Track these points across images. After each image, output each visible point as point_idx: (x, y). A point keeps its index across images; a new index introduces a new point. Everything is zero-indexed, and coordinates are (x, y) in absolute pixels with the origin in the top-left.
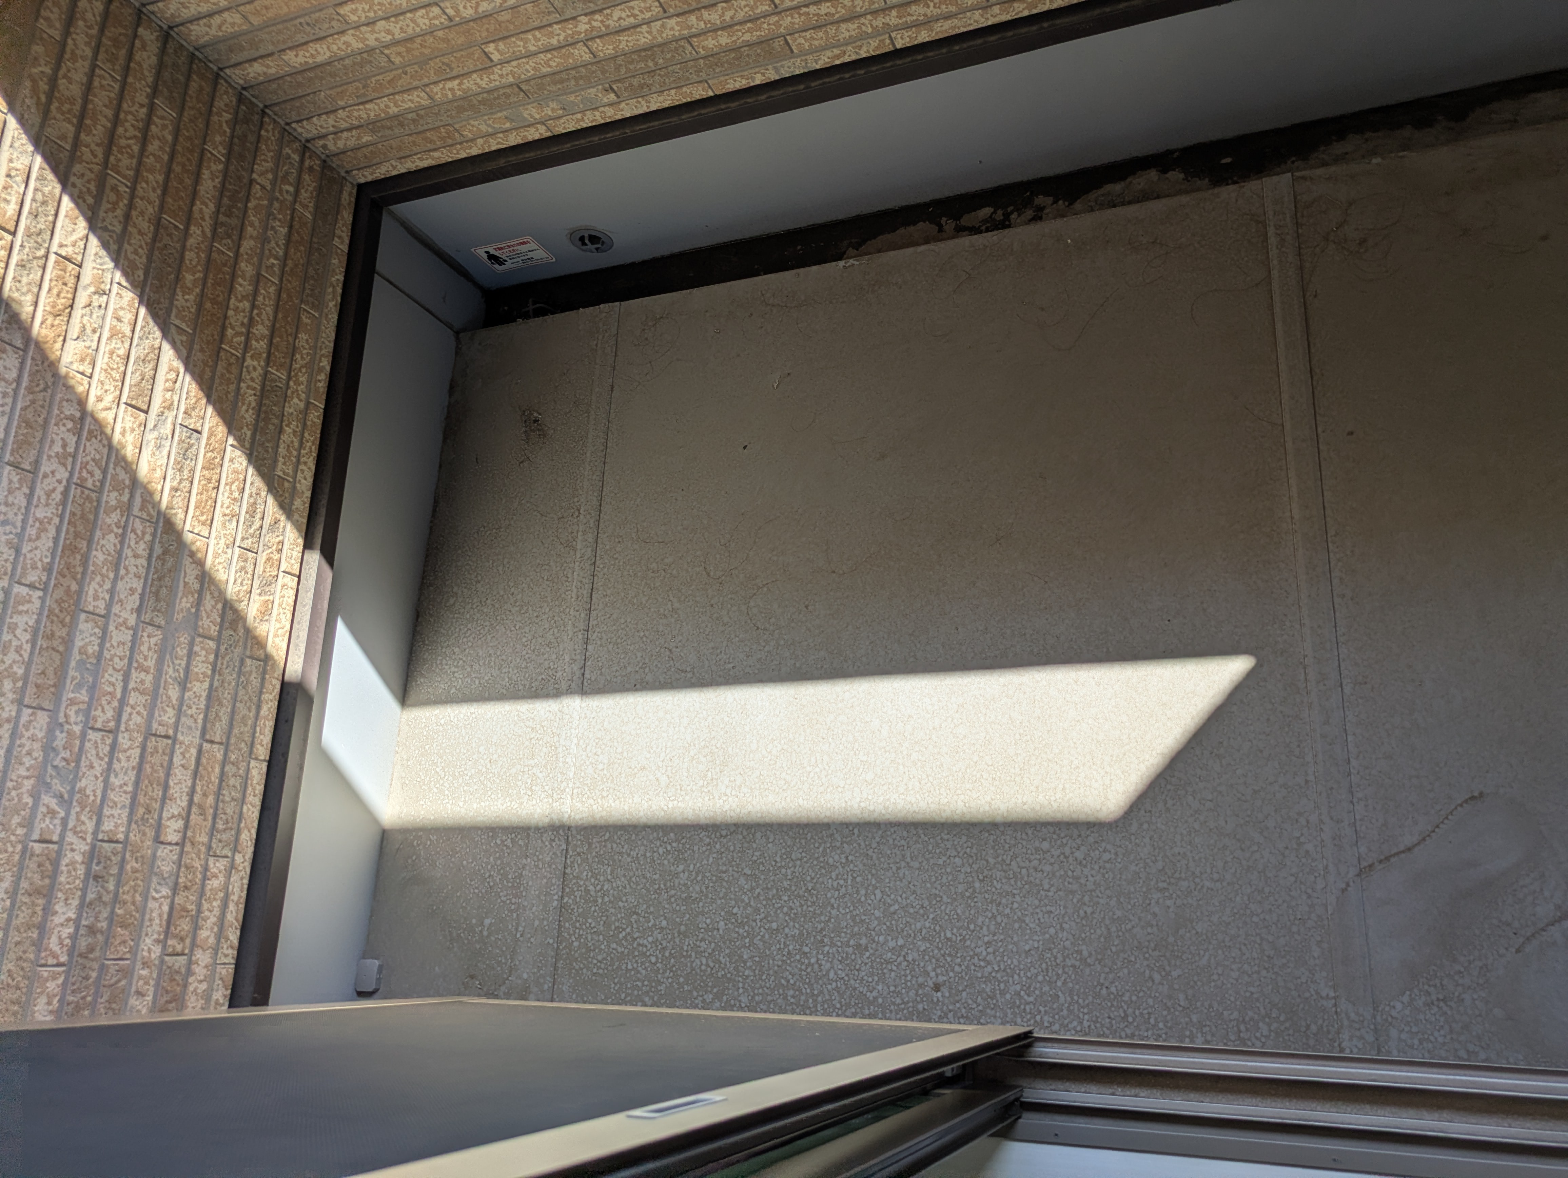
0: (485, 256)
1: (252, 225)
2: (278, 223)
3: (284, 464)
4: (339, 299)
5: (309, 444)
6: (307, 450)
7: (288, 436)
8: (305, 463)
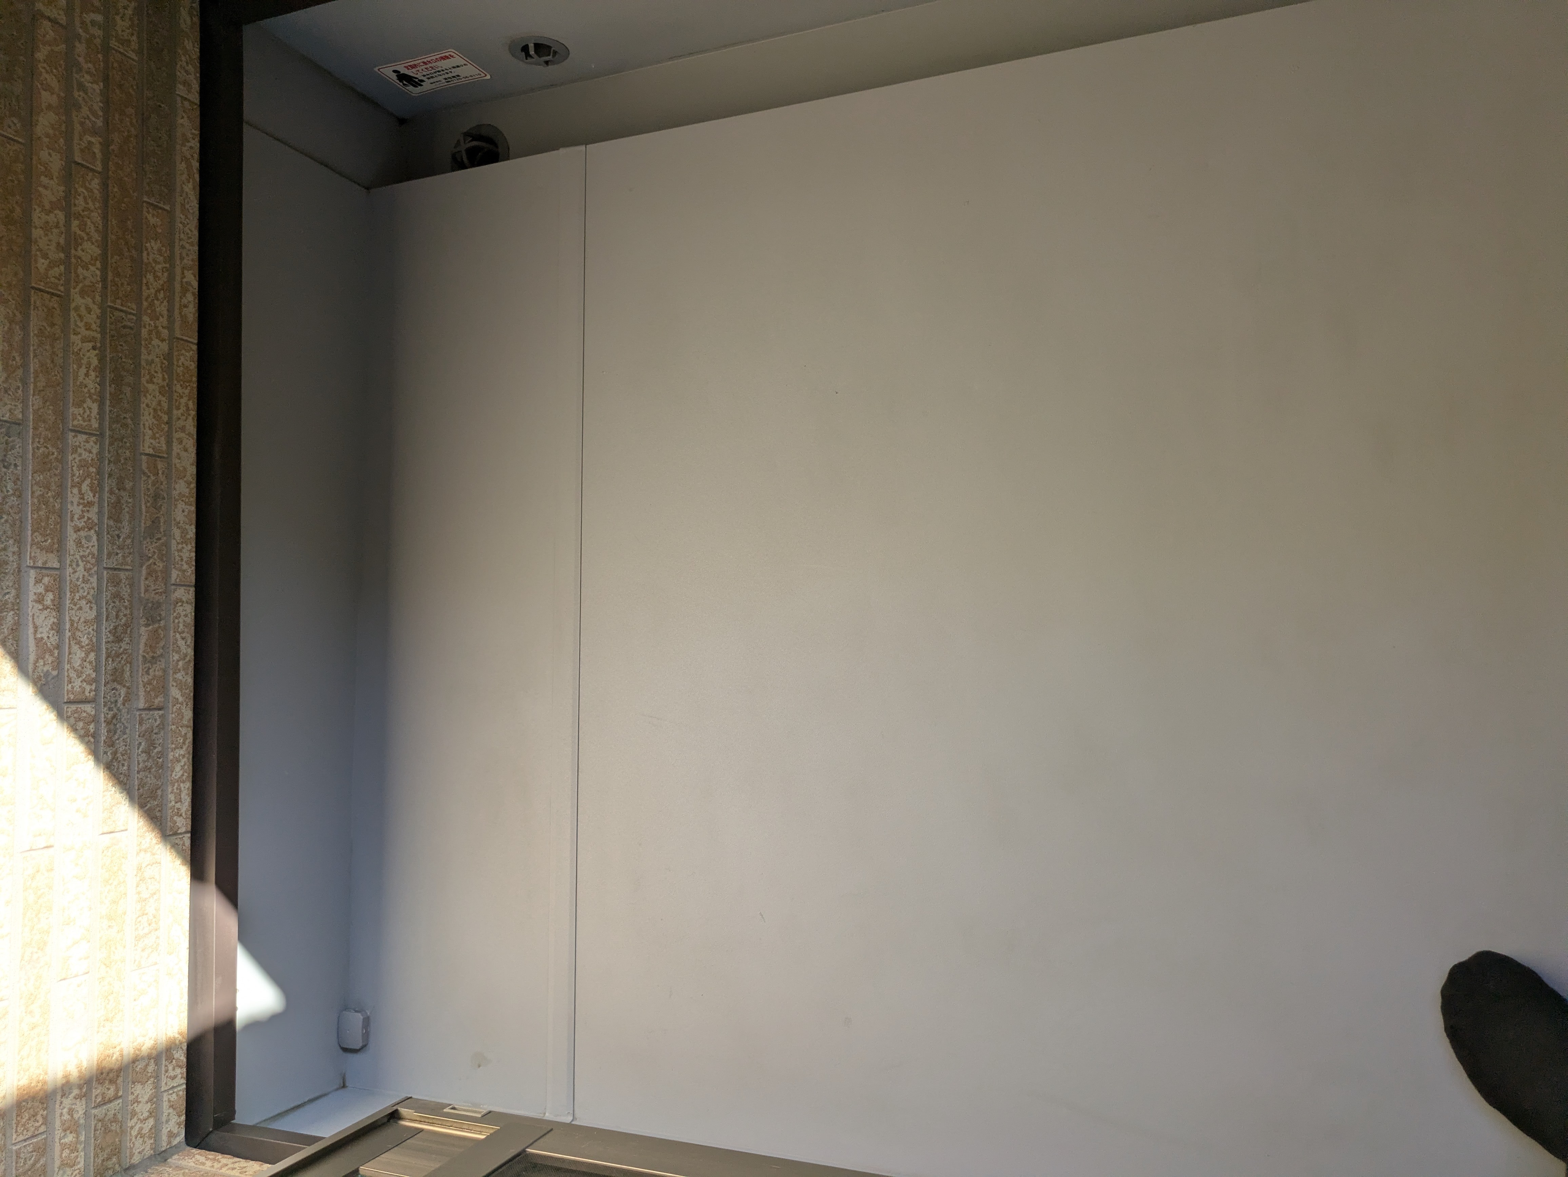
0: (394, 76)
1: (48, 88)
2: (87, 77)
3: (153, 437)
4: (197, 177)
5: (183, 401)
6: (183, 409)
7: (152, 397)
8: (183, 429)
